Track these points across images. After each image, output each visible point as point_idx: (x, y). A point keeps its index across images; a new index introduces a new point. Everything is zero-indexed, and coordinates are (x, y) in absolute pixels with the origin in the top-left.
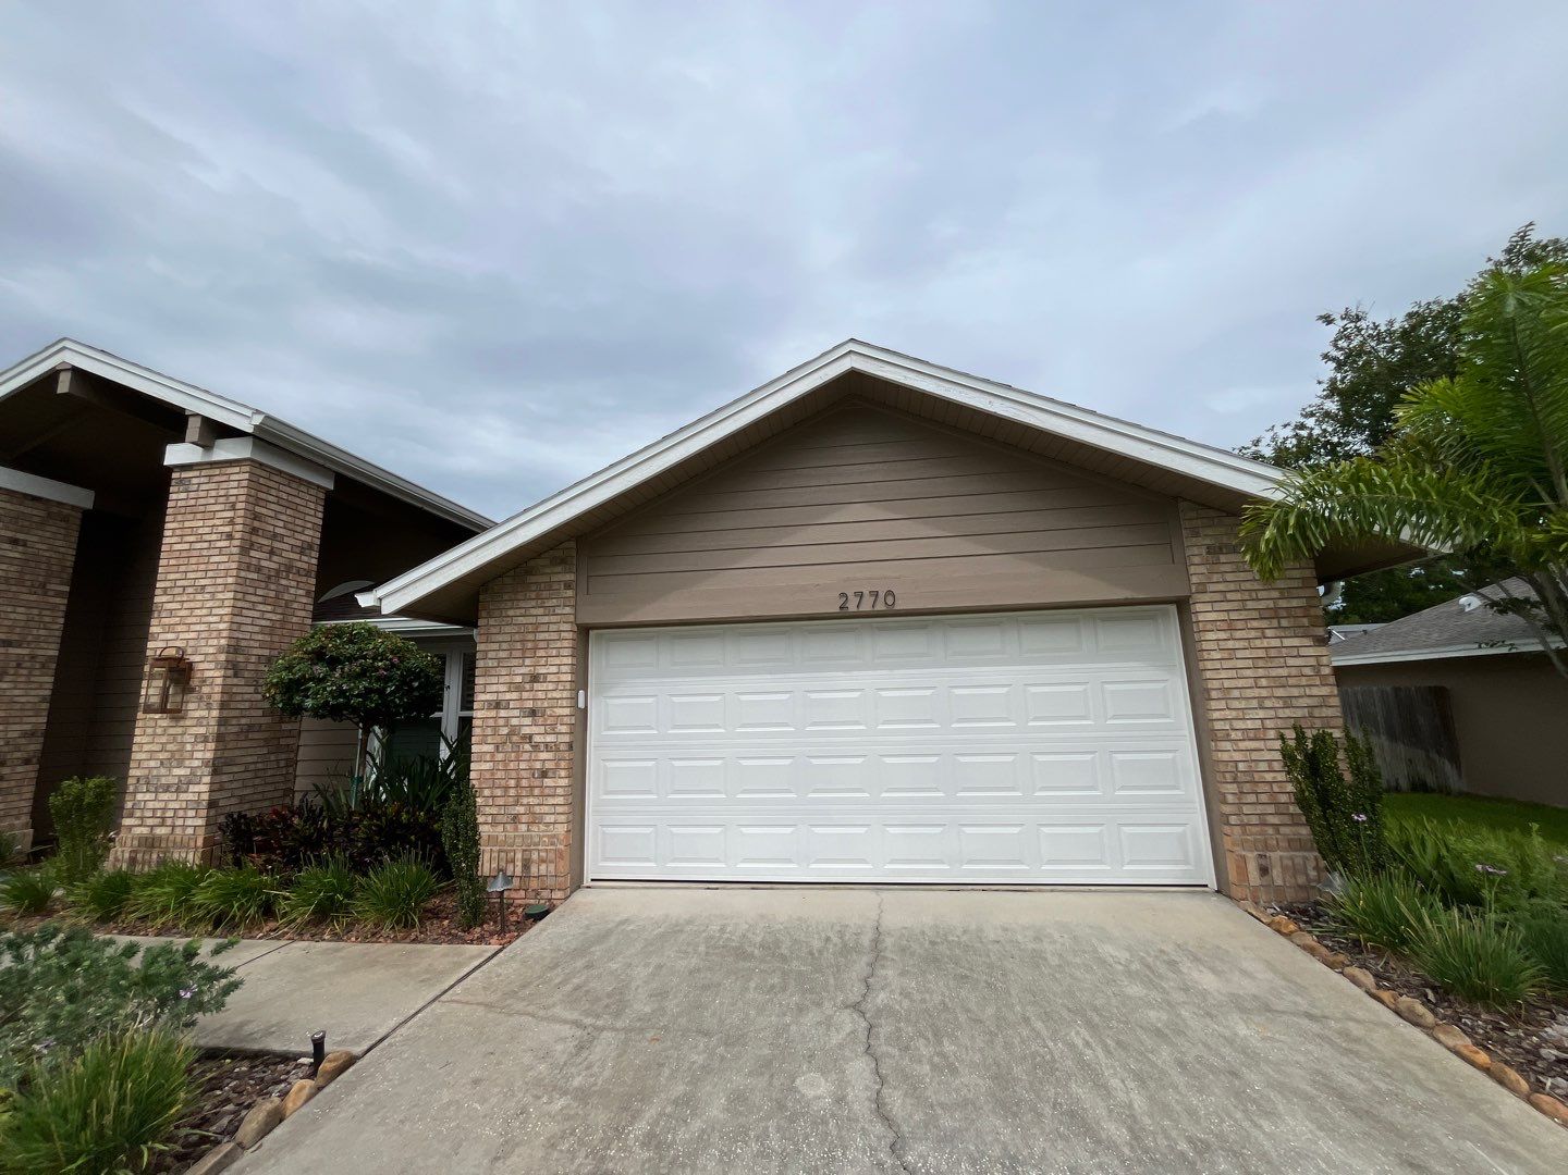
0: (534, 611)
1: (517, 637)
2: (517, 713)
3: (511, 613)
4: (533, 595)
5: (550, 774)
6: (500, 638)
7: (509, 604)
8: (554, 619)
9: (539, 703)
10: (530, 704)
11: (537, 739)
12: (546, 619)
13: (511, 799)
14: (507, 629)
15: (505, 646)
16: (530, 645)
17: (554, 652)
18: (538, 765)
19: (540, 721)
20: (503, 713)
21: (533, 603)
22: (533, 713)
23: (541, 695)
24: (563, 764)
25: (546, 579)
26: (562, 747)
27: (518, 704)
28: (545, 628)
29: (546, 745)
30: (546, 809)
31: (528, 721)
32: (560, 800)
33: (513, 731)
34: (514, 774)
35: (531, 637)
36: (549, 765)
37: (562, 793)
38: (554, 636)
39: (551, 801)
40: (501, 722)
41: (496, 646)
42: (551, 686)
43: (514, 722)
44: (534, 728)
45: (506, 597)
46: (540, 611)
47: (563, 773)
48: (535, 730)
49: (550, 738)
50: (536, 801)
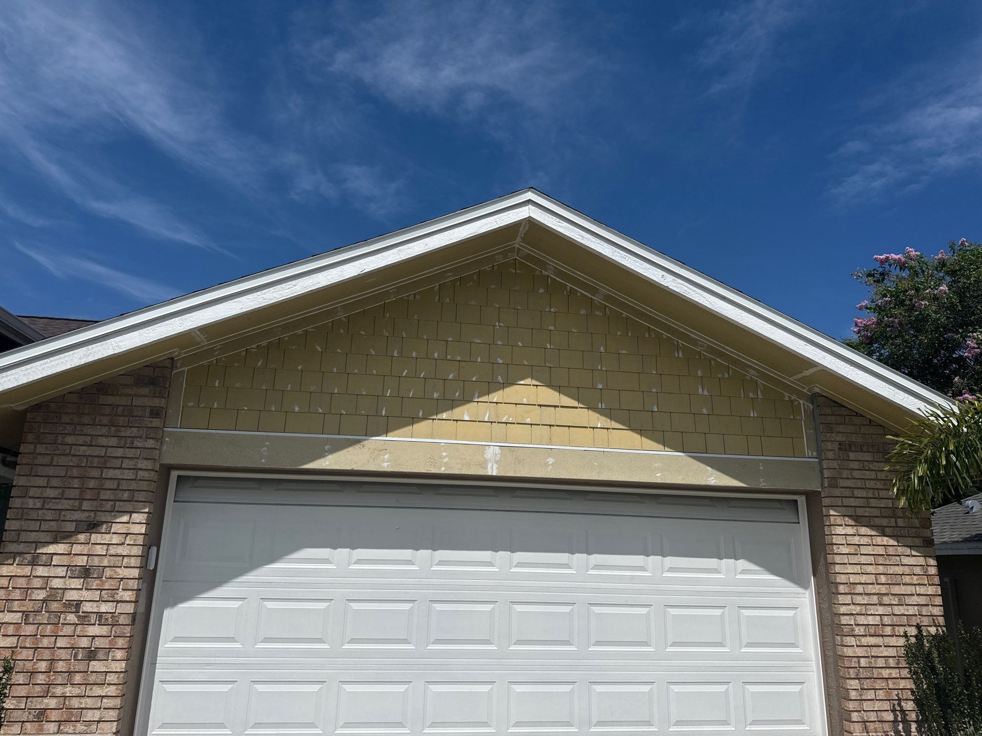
0: (103, 441)
1: (75, 472)
2: (61, 571)
3: (70, 440)
4: (105, 420)
5: (101, 655)
6: (51, 471)
7: (69, 428)
8: (130, 453)
9: (96, 561)
10: (82, 561)
11: (87, 607)
12: (119, 452)
13: (38, 688)
14: (62, 460)
15: (55, 482)
16: (92, 484)
17: (126, 495)
18: (84, 642)
19: (95, 584)
20: (41, 571)
21: (104, 430)
22: (85, 573)
23: (100, 550)
24: (121, 642)
25: (124, 401)
26: (122, 620)
27: (65, 560)
28: (117, 463)
29: (100, 615)
30: (89, 702)
31: (77, 583)
32: (112, 690)
33: (54, 595)
34: (46, 654)
35: (95, 473)
36: (98, 643)
37: (116, 681)
38: (129, 475)
39: (98, 691)
40: (37, 583)
41: (41, 482)
42: (116, 539)
43: (56, 583)
44: (84, 592)
45: (65, 419)
46: (113, 441)
47: (119, 654)
48: (86, 595)
49: (104, 608)
50: (76, 691)
